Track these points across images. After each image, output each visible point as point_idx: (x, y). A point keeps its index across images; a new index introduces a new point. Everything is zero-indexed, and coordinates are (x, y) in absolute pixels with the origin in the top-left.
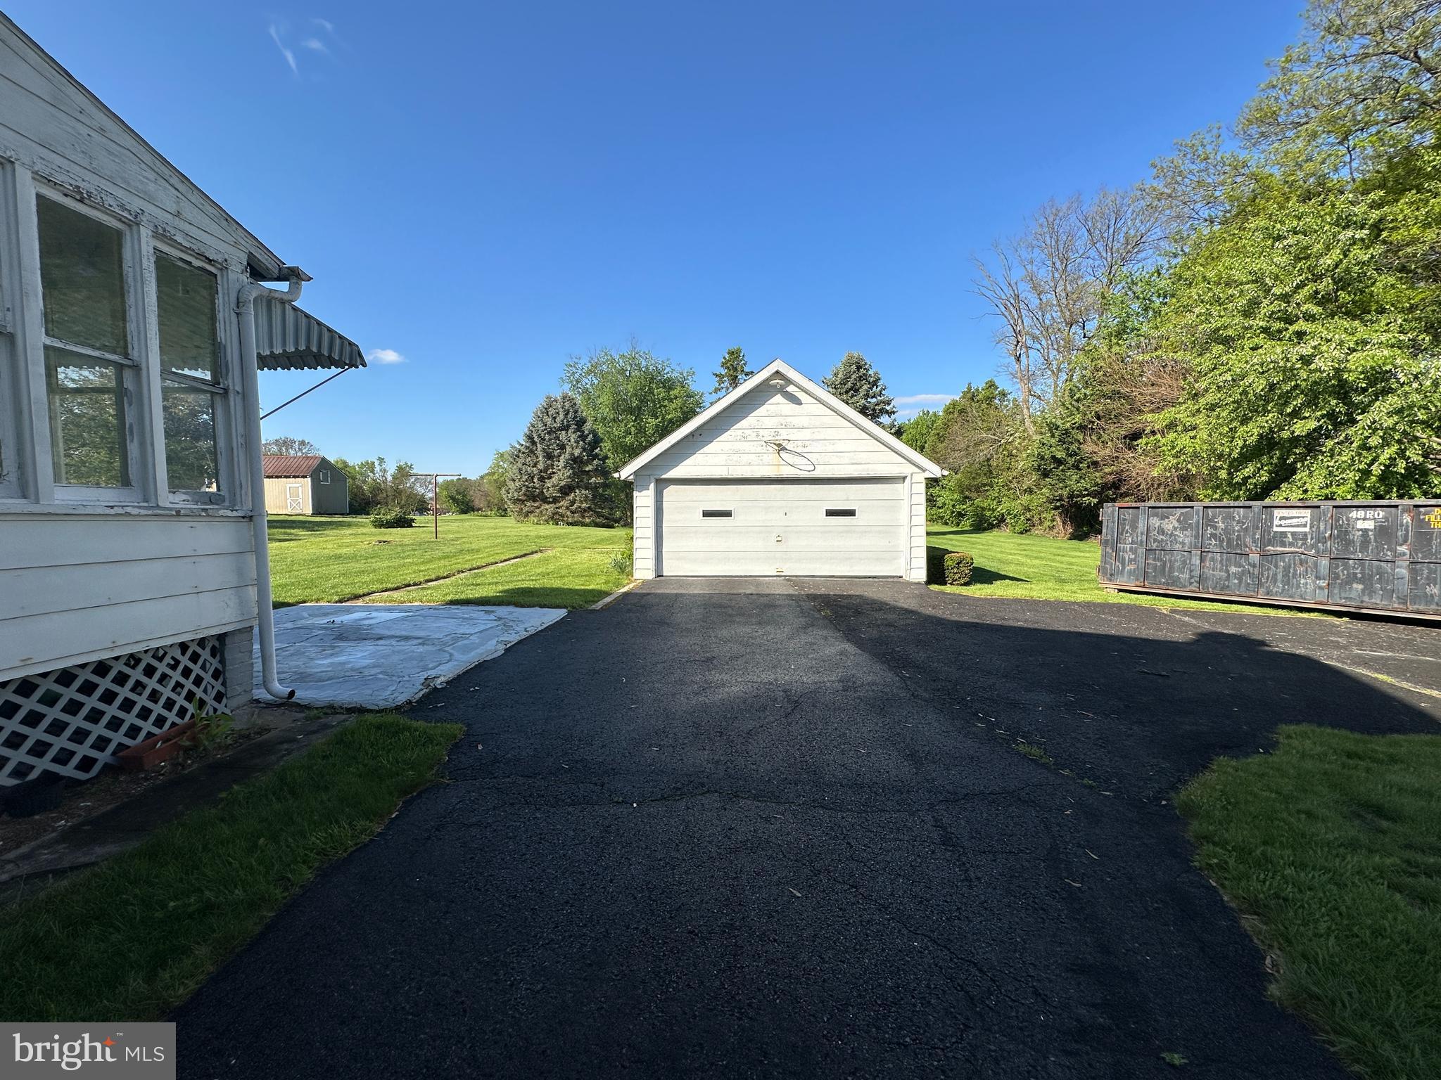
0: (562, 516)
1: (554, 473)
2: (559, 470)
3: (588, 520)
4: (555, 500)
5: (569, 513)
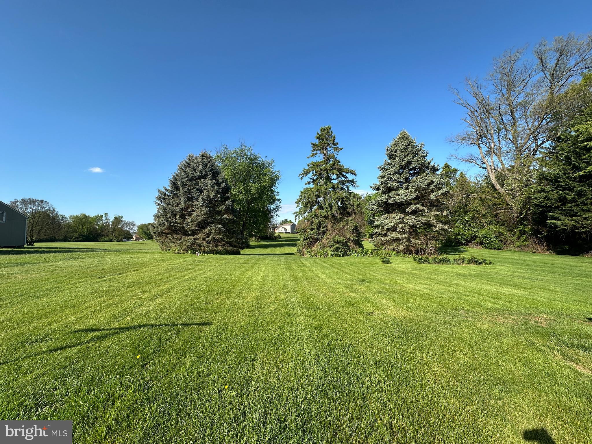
0: (200, 246)
1: (193, 211)
2: (198, 208)
3: (221, 249)
4: (194, 233)
5: (205, 243)
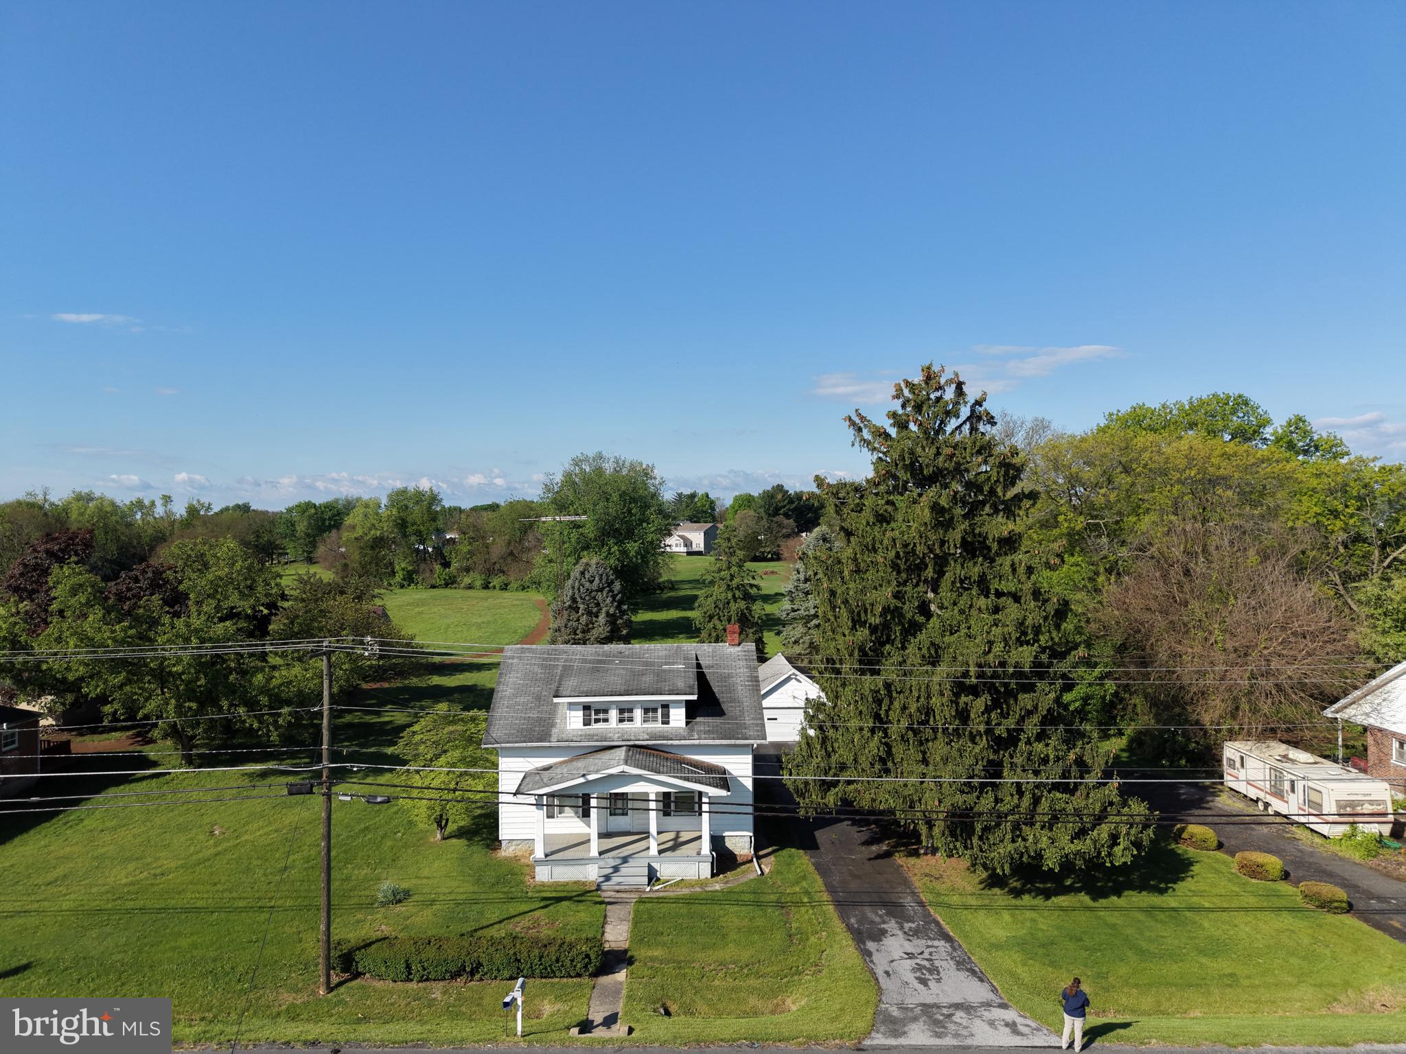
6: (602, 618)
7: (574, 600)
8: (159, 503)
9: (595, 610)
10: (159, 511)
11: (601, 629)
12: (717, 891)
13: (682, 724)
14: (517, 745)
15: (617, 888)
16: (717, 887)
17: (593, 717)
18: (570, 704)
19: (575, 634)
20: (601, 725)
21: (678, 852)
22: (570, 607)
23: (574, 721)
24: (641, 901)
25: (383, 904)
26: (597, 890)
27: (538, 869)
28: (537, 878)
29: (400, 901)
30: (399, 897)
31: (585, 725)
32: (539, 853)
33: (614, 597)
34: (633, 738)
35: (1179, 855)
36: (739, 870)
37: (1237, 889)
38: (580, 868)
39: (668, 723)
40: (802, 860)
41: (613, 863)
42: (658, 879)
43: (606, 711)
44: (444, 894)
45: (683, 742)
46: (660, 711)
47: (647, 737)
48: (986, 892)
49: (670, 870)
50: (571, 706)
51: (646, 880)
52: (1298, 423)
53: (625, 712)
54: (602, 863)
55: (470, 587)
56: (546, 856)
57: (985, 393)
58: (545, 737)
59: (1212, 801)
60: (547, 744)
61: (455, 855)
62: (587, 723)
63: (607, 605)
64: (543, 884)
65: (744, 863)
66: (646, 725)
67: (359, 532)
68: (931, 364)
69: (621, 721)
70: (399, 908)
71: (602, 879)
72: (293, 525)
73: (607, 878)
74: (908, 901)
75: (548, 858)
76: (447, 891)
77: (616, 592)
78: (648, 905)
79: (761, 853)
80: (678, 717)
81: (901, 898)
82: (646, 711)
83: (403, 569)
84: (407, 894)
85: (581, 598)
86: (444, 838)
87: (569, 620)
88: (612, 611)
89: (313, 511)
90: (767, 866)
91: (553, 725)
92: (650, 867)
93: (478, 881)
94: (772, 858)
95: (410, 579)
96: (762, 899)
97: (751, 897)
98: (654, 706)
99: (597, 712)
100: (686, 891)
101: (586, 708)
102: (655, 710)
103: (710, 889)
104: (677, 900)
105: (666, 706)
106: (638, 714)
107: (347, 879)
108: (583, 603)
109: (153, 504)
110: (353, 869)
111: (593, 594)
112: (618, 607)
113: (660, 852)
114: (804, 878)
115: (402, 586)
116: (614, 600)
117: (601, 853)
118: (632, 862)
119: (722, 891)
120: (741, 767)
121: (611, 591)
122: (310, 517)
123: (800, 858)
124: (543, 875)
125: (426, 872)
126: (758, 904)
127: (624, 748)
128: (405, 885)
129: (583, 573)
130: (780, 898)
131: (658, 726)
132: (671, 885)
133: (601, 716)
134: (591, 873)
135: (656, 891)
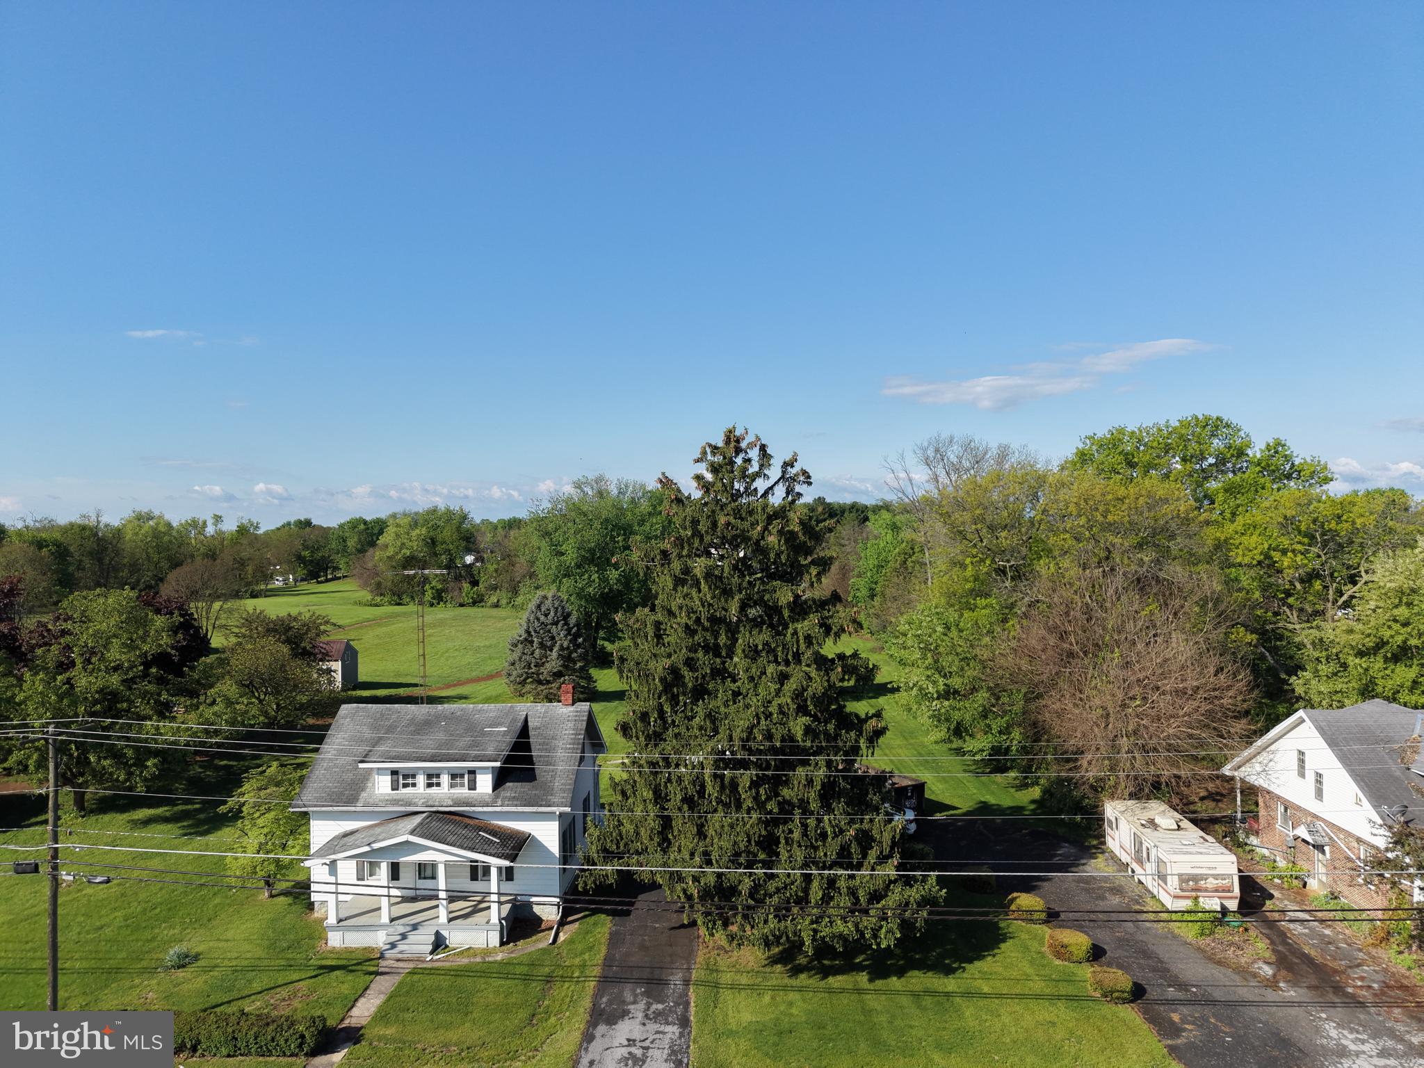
0: (554, 695)
1: (548, 661)
6: (554, 654)
7: (528, 632)
8: (210, 522)
9: (549, 644)
10: (210, 530)
11: (554, 663)
12: (495, 962)
13: (489, 790)
14: (324, 809)
15: (400, 956)
16: (499, 958)
17: (401, 782)
18: (378, 769)
19: (530, 668)
20: (409, 790)
21: (469, 920)
22: (526, 639)
23: (382, 785)
24: (413, 972)
25: (167, 968)
26: (379, 958)
27: (330, 935)
28: (330, 943)
29: (184, 966)
30: (184, 961)
31: (393, 789)
32: (332, 920)
33: (569, 630)
34: (437, 804)
35: (999, 928)
36: (534, 938)
37: (1030, 971)
38: (371, 934)
39: (474, 789)
40: (603, 926)
41: (402, 929)
42: (447, 947)
43: (414, 776)
44: (230, 959)
45: (486, 809)
46: (466, 776)
47: (451, 803)
48: (768, 969)
49: (459, 937)
50: (380, 771)
51: (430, 947)
52: (1276, 448)
53: (432, 779)
54: (391, 930)
55: (497, 606)
56: (340, 921)
57: (795, 454)
58: (352, 800)
59: (1084, 864)
60: (353, 809)
61: (269, 916)
62: (395, 787)
63: (563, 640)
64: (333, 951)
65: (543, 931)
66: (453, 791)
67: (390, 552)
68: (734, 428)
69: (430, 785)
70: (181, 974)
71: (388, 947)
72: (344, 541)
73: (393, 945)
74: (676, 979)
75: (341, 924)
76: (236, 955)
77: (571, 625)
78: (416, 977)
79: (570, 919)
80: (485, 783)
81: (672, 974)
82: (454, 776)
83: (432, 588)
84: (196, 957)
85: (535, 631)
86: (272, 896)
87: (524, 653)
88: (565, 644)
89: (362, 527)
90: (565, 933)
91: (363, 790)
92: (437, 934)
93: (272, 946)
94: (577, 925)
95: (439, 597)
96: (535, 973)
97: (524, 969)
98: (461, 772)
99: (405, 777)
100: (465, 961)
101: (394, 773)
102: (462, 776)
103: (491, 959)
104: (447, 972)
105: (472, 772)
106: (445, 779)
107: (154, 939)
108: (537, 637)
109: (205, 523)
110: (165, 928)
111: (549, 627)
112: (574, 641)
113: (450, 920)
114: (590, 949)
115: (432, 605)
116: (569, 634)
117: (392, 920)
118: (421, 930)
119: (501, 963)
120: (547, 834)
121: (566, 624)
122: (360, 533)
123: (603, 925)
124: (335, 940)
125: (230, 935)
126: (527, 978)
127: (425, 815)
128: (200, 948)
129: (539, 607)
130: (553, 972)
131: (463, 792)
132: (454, 954)
133: (410, 781)
134: (379, 939)
135: (437, 960)
